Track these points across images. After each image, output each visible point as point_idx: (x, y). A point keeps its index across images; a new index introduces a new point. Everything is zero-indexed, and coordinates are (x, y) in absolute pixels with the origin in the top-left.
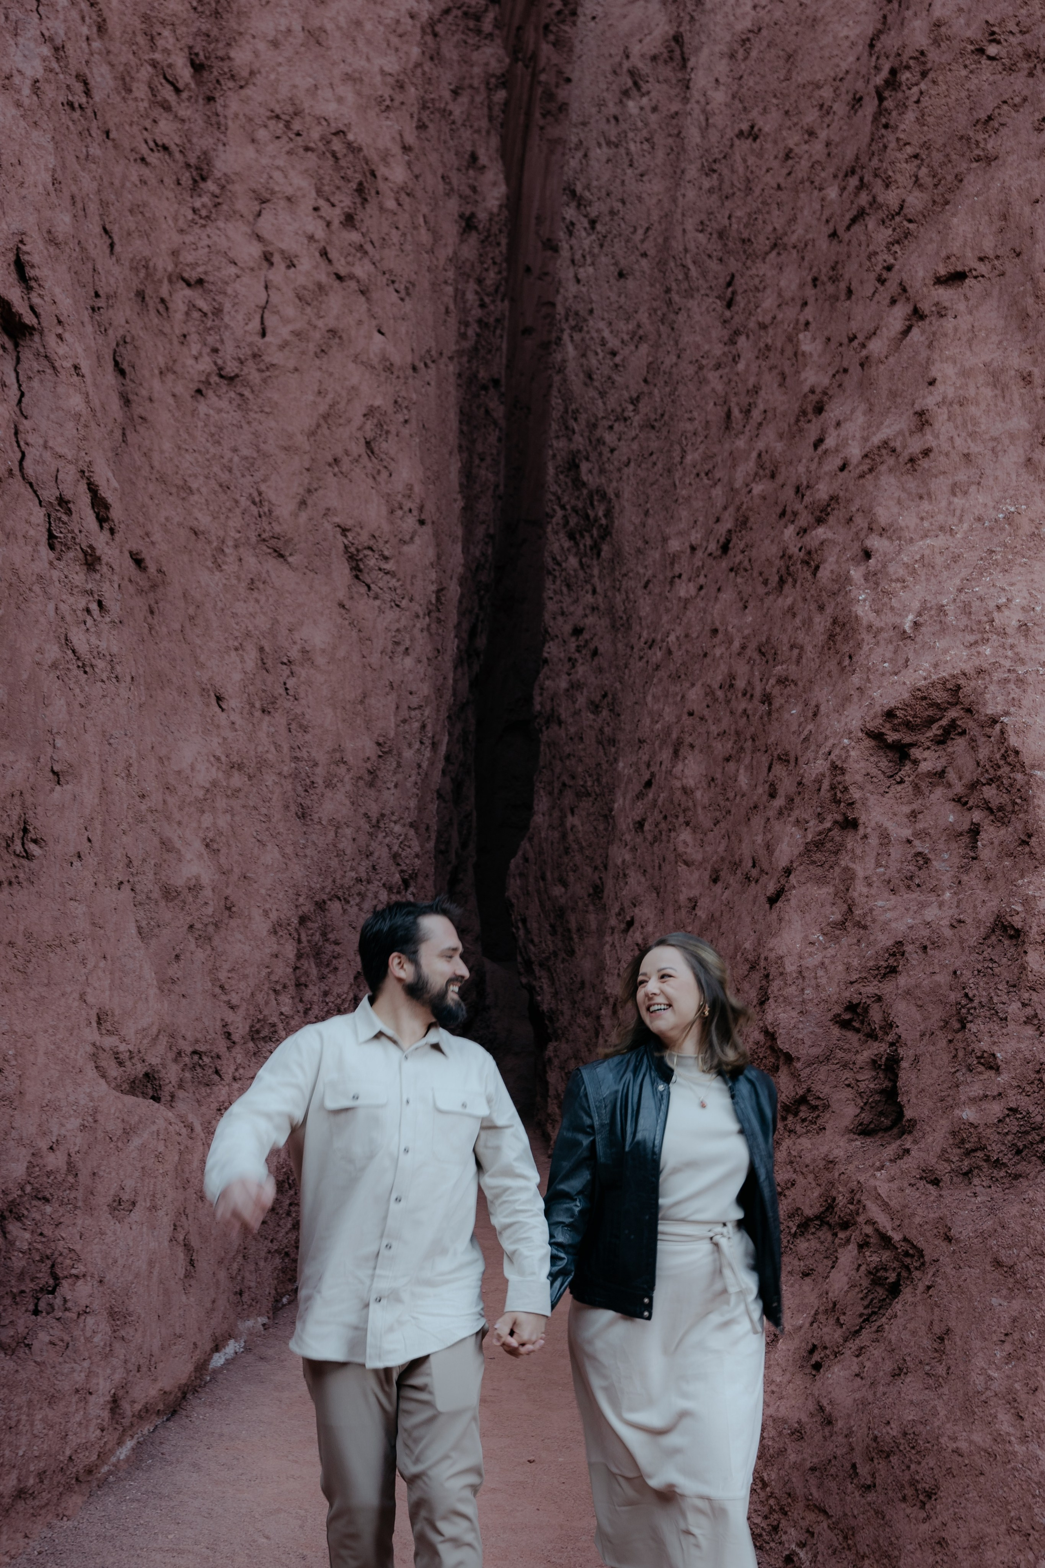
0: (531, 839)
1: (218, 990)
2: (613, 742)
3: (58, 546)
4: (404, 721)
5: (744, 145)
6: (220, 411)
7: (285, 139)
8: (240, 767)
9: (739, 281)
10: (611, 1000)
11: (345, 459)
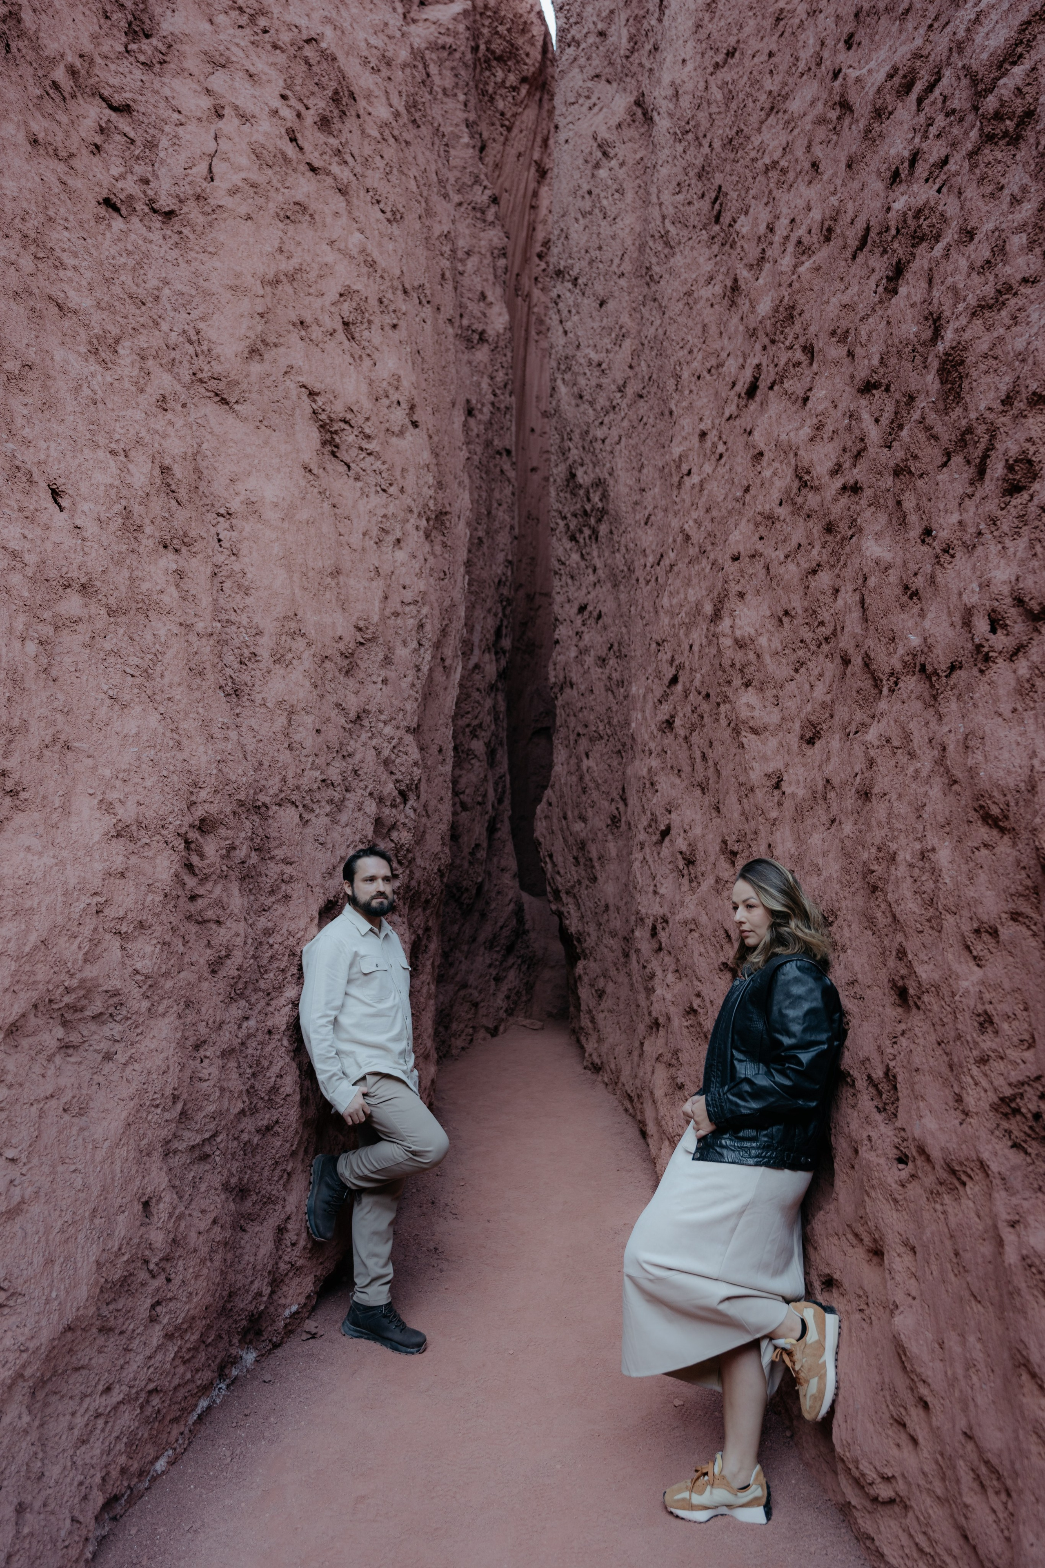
0: (553, 786)
2: (623, 680)
4: (396, 614)
6: (148, 240)
7: (249, 30)
11: (315, 327)
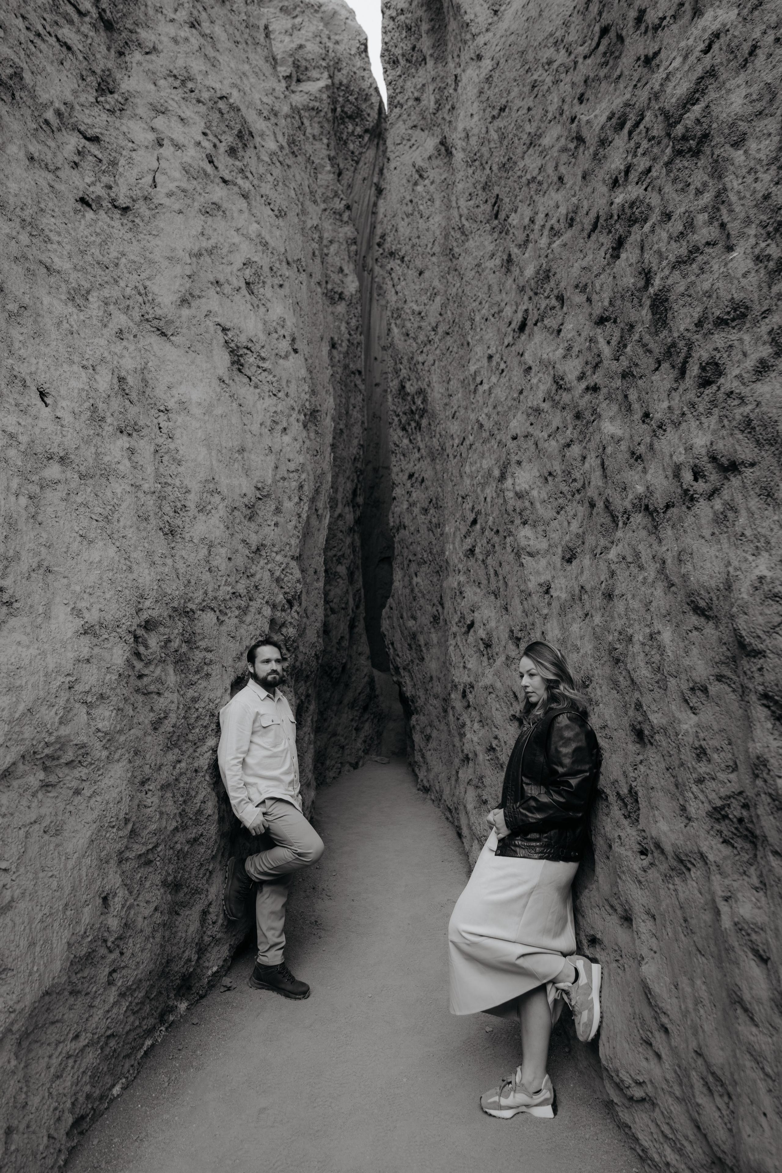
0: (393, 597)
2: (439, 523)
4: (284, 479)
6: (109, 225)
7: (180, 91)
9: (503, 193)
10: (461, 688)
11: (226, 285)
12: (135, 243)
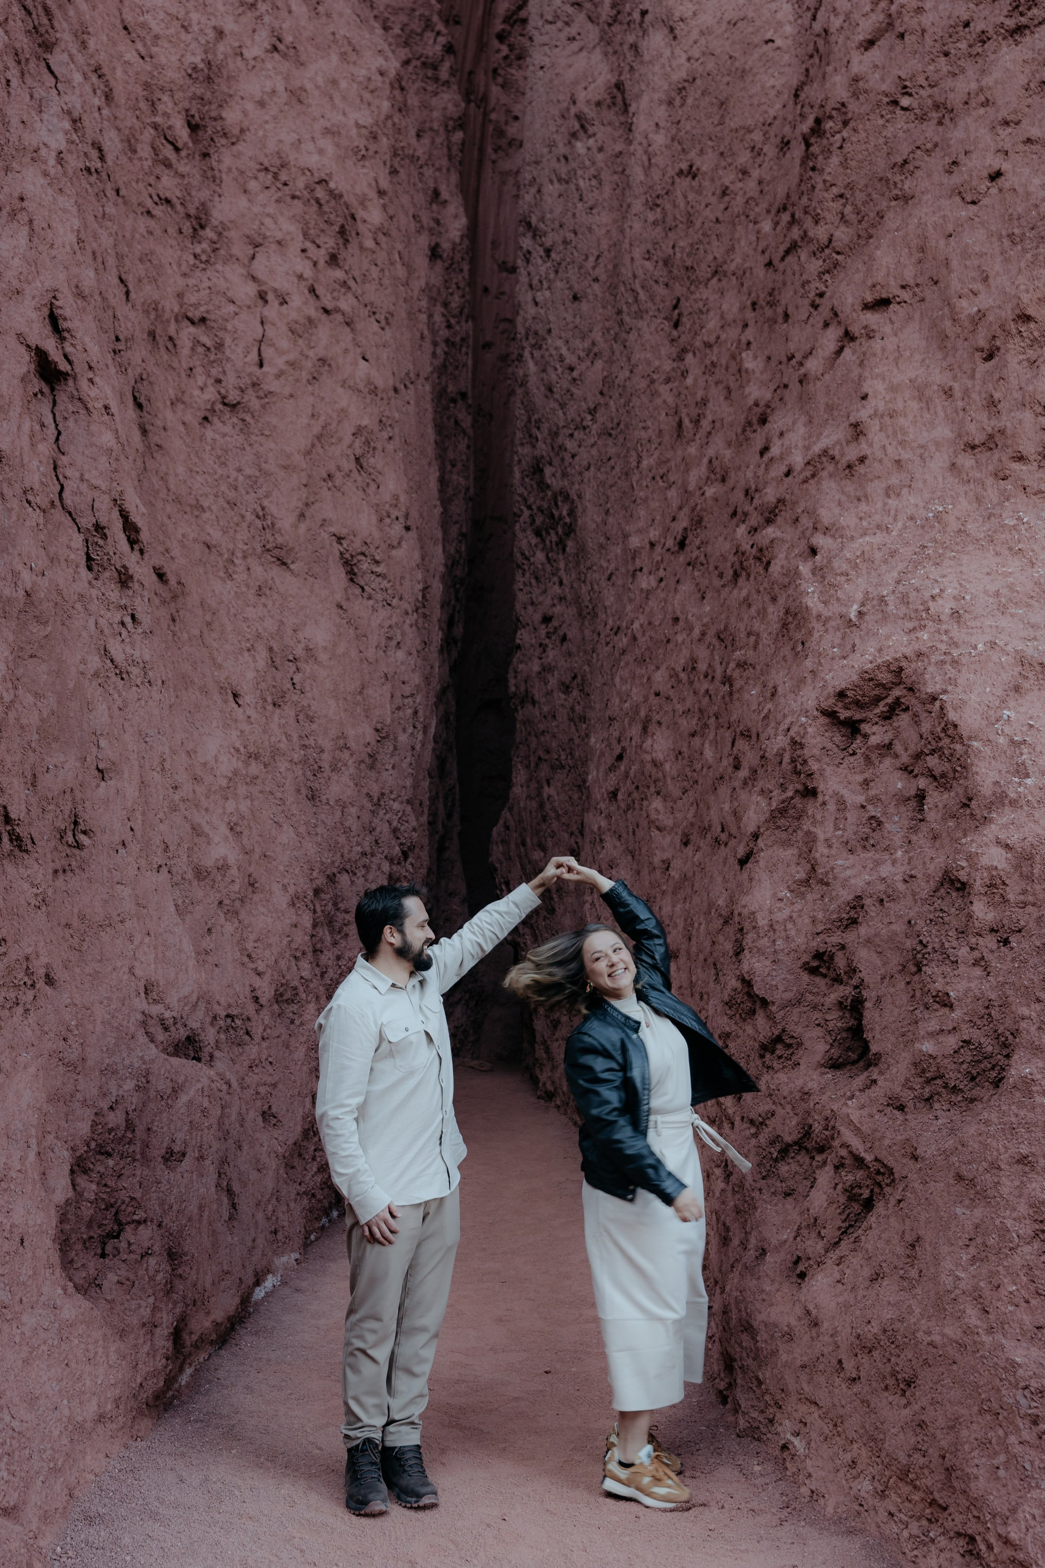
0: (511, 809)
1: (246, 959)
2: (583, 719)
3: (95, 568)
5: (684, 183)
6: (225, 435)
7: (273, 189)
8: (257, 757)
9: (683, 304)
12: (248, 448)
